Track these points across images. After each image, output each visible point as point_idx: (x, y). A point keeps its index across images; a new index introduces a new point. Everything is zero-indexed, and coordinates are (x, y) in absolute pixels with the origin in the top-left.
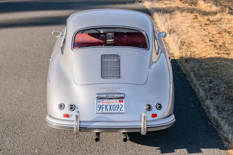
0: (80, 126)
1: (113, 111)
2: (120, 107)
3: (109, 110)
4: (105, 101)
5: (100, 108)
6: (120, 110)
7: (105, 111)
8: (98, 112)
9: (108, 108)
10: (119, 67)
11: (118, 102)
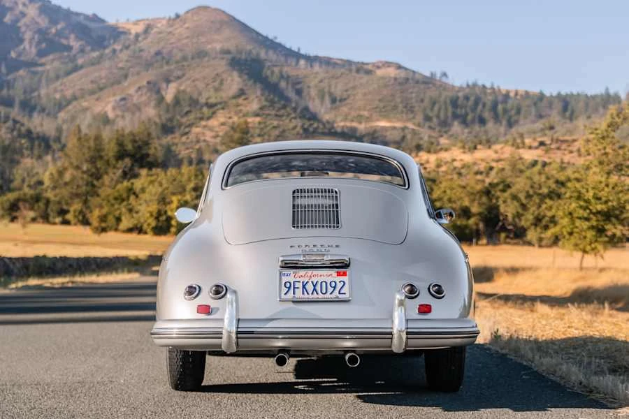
0: (238, 328)
1: (321, 296)
2: (339, 285)
3: (310, 293)
4: (302, 272)
5: (289, 288)
6: (339, 293)
7: (302, 296)
8: (283, 296)
9: (310, 287)
10: (337, 212)
11: (335, 274)
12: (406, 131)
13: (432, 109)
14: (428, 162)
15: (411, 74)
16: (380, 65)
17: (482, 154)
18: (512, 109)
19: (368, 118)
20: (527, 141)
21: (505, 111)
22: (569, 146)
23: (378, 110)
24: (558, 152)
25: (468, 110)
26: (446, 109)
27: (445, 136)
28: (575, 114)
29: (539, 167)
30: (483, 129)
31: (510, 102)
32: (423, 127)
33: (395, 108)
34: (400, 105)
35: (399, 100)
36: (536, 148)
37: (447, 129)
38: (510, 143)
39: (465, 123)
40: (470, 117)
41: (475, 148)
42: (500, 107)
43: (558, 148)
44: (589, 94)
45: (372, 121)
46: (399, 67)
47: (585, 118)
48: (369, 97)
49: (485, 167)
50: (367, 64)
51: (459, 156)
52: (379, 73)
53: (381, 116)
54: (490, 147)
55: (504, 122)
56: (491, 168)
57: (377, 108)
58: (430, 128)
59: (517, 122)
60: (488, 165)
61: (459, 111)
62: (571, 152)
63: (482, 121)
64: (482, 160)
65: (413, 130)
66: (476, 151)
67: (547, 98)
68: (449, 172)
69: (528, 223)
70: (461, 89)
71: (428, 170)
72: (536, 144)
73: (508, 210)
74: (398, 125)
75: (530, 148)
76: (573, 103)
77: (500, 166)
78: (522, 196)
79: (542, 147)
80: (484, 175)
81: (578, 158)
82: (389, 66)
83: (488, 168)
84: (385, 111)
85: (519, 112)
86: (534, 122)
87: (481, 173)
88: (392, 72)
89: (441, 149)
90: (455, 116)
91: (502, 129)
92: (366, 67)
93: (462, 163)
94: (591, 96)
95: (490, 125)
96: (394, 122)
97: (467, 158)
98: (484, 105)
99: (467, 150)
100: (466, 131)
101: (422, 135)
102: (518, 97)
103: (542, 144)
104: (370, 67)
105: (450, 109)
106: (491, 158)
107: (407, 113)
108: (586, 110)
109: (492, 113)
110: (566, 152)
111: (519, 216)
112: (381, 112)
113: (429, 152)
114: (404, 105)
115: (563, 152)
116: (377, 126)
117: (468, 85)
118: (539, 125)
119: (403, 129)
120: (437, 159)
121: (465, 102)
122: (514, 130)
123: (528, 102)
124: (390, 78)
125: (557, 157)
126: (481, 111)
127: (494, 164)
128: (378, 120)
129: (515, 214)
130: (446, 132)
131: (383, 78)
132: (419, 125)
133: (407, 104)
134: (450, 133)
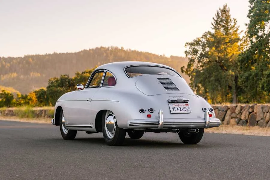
1: (183, 112)
3: (180, 110)
4: (176, 104)
6: (188, 111)
7: (177, 112)
11: (185, 105)
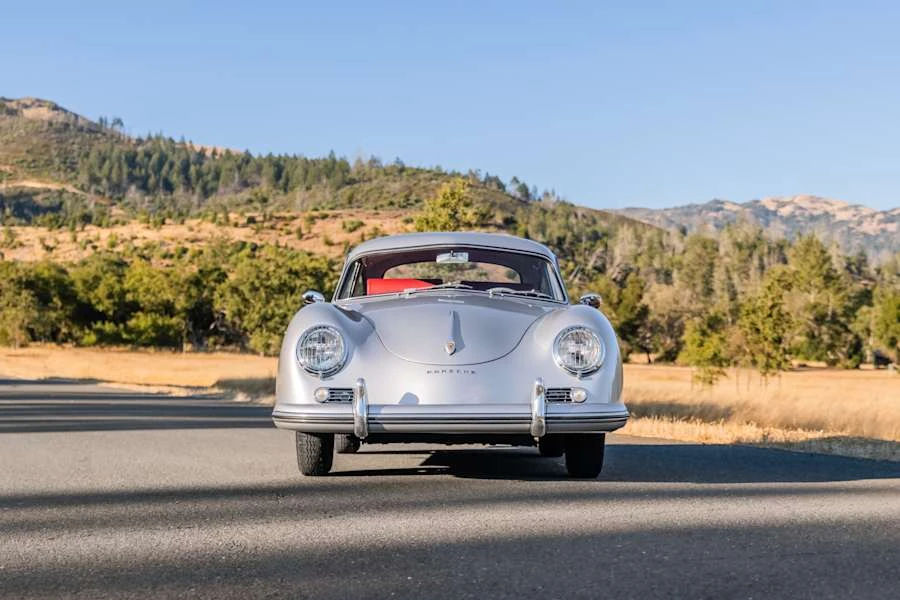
12: (65, 196)
13: (100, 168)
14: (98, 239)
15: (73, 118)
16: (29, 103)
17: (172, 231)
18: (208, 174)
19: (10, 175)
20: (232, 216)
21: (200, 175)
22: (287, 225)
23: (25, 164)
24: (273, 232)
25: (150, 172)
26: (120, 168)
27: (119, 204)
28: (290, 185)
29: (247, 251)
30: (169, 197)
31: (206, 164)
32: (88, 191)
33: (49, 163)
34: (57, 160)
35: (54, 153)
36: (244, 226)
37: (121, 195)
38: (210, 218)
39: (144, 187)
40: (152, 181)
41: (163, 223)
42: (193, 169)
43: (272, 228)
44: (309, 158)
45: (16, 179)
46: (56, 108)
47: (304, 189)
48: (13, 146)
49: (176, 250)
50: (11, 101)
51: (139, 232)
52: (28, 113)
53: (29, 173)
54: (182, 223)
55: (198, 190)
56: (185, 251)
57: (22, 162)
58: (98, 192)
59: (214, 190)
60: (180, 246)
61: (136, 172)
62: (289, 233)
63: (169, 187)
64: (173, 239)
65: (74, 194)
66: (164, 226)
67: (255, 161)
68: (128, 253)
69: (252, 325)
70: (140, 142)
71: (99, 250)
72: (245, 221)
73: (226, 306)
74: (54, 186)
75: (236, 225)
76: (288, 168)
77: (197, 248)
78: (245, 289)
79: (252, 225)
80: (176, 257)
81: (298, 241)
82: (40, 106)
83: (180, 251)
84: (34, 167)
85: (217, 177)
86: (237, 192)
87: (172, 256)
88: (45, 113)
89: (117, 222)
90: (132, 179)
91: (195, 199)
92: (8, 104)
93: (145, 241)
94: (312, 161)
95: (179, 192)
96: (48, 183)
97: (153, 235)
98: (172, 165)
99: (151, 225)
100: (147, 199)
101: (87, 202)
102: (217, 157)
103: (252, 220)
104: (14, 105)
105: (125, 169)
106: (186, 237)
107: (65, 171)
108: (305, 179)
109: (182, 177)
110: (283, 233)
111: (240, 314)
112: (29, 167)
113: (100, 225)
114: (63, 160)
115: (278, 232)
116: (24, 187)
117: (150, 138)
118: (246, 194)
119: (61, 193)
120: (111, 236)
121: (146, 159)
122: (210, 201)
123: (229, 165)
124: (43, 121)
125: (270, 238)
126: (168, 173)
127: (188, 245)
128: (24, 178)
129: (236, 311)
130: (120, 199)
131: (31, 121)
132: (82, 188)
133: (67, 158)
134: (126, 200)
